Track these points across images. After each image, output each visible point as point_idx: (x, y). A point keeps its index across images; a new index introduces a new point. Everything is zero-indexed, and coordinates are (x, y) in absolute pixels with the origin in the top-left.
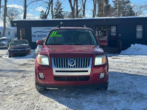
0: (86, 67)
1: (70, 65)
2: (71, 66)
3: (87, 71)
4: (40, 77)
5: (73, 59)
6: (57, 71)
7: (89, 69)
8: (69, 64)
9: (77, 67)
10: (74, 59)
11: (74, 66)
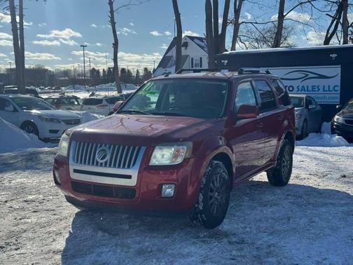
0: (129, 167)
1: (98, 160)
2: (100, 161)
3: (129, 177)
5: (106, 148)
6: (75, 171)
7: (134, 172)
8: (97, 157)
9: (110, 166)
10: (109, 148)
11: (106, 163)
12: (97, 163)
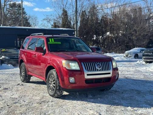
1: (98, 68)
3: (109, 73)
4: (70, 82)
5: (99, 63)
6: (88, 75)
7: (111, 71)
9: (103, 70)
10: (100, 63)
11: (101, 69)
12: (97, 70)
